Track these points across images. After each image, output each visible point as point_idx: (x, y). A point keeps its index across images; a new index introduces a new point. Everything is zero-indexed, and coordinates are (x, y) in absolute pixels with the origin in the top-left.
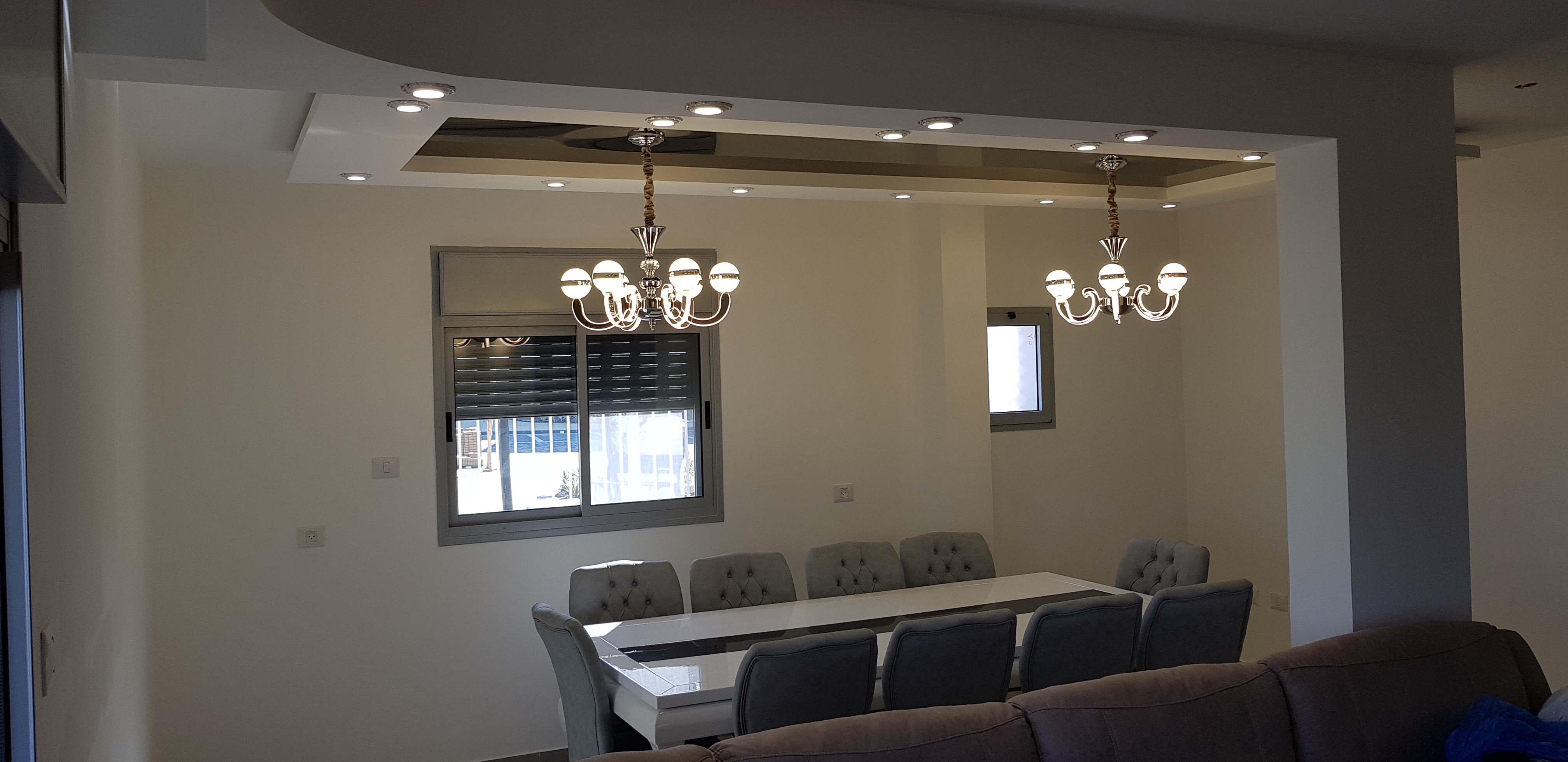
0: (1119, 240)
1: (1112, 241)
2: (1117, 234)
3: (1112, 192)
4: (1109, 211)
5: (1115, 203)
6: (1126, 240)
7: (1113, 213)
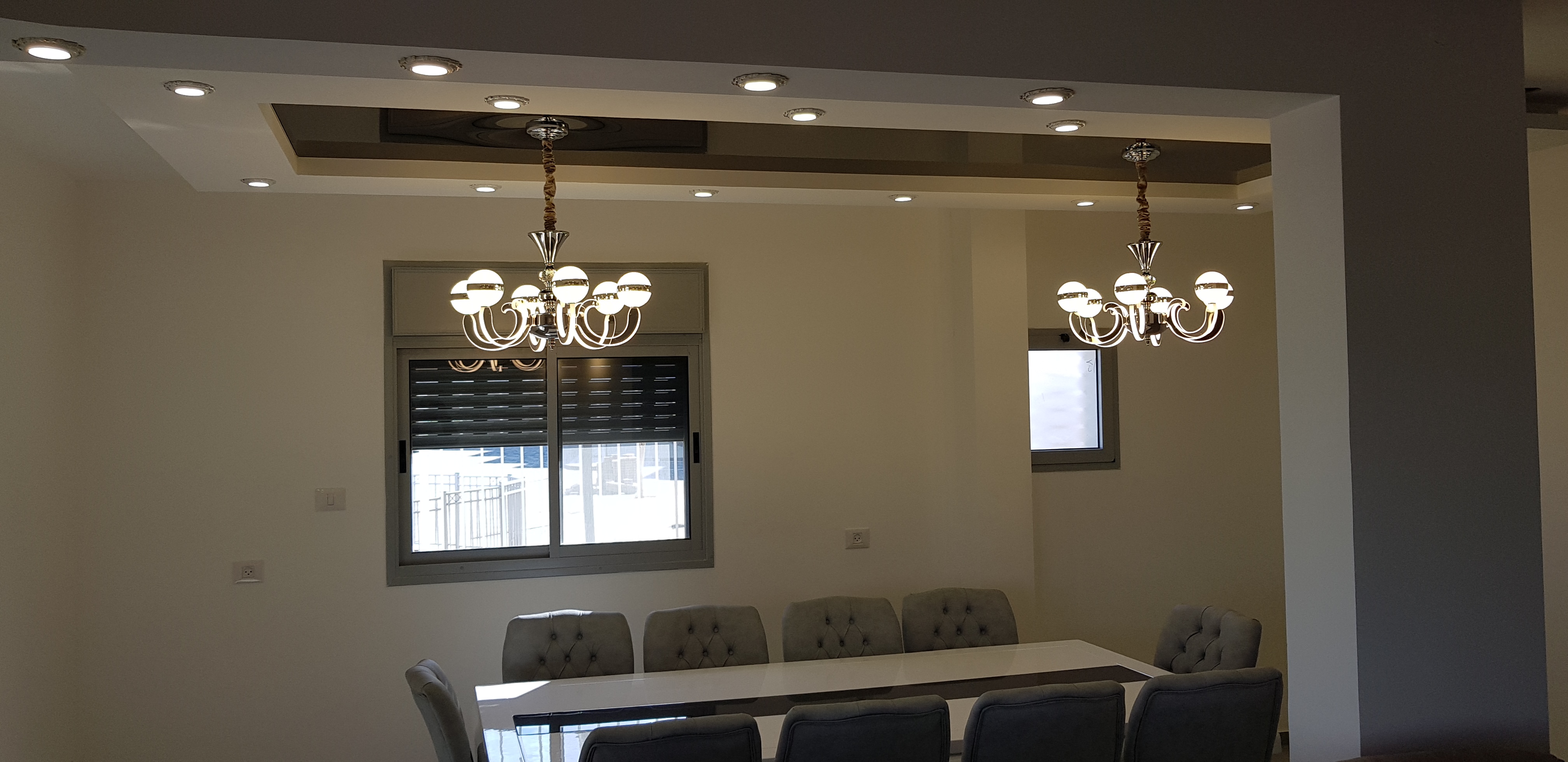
0: (1149, 245)
1: (1140, 246)
2: (1148, 237)
3: (1142, 188)
4: (1138, 211)
5: (1146, 200)
6: (1158, 244)
7: (1142, 213)
